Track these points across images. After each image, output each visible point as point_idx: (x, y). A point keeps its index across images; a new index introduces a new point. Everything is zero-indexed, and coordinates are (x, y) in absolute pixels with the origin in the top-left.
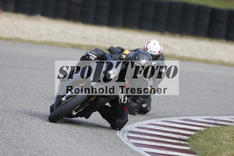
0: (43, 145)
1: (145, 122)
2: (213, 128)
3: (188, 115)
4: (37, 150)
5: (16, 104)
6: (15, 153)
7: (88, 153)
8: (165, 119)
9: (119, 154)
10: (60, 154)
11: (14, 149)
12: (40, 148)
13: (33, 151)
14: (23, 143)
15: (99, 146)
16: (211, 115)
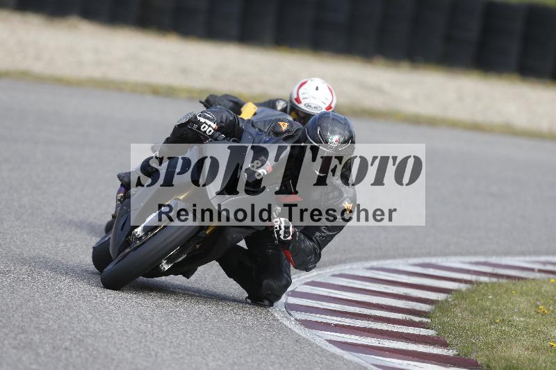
0: (85, 325)
1: (328, 270)
2: (490, 285)
3: (429, 255)
4: (70, 337)
5: (22, 226)
6: (19, 344)
7: (191, 345)
8: (375, 264)
9: (264, 346)
10: (126, 346)
11: (16, 335)
12: (78, 332)
13: (60, 339)
14: (36, 319)
15: (219, 328)
16: (484, 254)
